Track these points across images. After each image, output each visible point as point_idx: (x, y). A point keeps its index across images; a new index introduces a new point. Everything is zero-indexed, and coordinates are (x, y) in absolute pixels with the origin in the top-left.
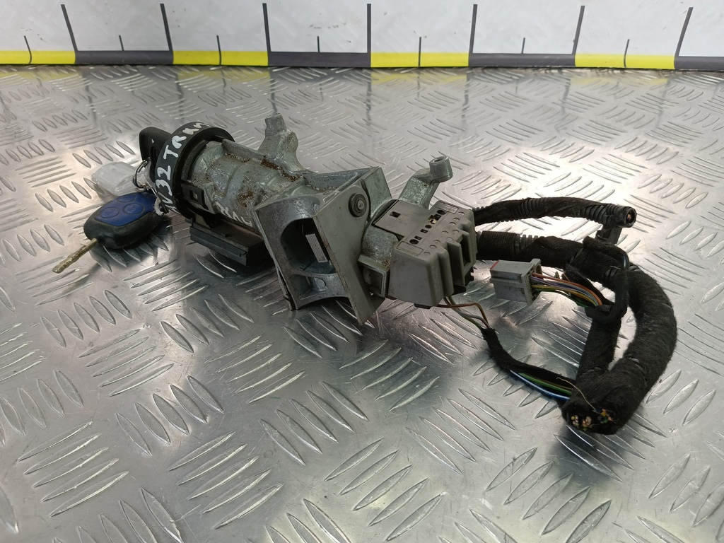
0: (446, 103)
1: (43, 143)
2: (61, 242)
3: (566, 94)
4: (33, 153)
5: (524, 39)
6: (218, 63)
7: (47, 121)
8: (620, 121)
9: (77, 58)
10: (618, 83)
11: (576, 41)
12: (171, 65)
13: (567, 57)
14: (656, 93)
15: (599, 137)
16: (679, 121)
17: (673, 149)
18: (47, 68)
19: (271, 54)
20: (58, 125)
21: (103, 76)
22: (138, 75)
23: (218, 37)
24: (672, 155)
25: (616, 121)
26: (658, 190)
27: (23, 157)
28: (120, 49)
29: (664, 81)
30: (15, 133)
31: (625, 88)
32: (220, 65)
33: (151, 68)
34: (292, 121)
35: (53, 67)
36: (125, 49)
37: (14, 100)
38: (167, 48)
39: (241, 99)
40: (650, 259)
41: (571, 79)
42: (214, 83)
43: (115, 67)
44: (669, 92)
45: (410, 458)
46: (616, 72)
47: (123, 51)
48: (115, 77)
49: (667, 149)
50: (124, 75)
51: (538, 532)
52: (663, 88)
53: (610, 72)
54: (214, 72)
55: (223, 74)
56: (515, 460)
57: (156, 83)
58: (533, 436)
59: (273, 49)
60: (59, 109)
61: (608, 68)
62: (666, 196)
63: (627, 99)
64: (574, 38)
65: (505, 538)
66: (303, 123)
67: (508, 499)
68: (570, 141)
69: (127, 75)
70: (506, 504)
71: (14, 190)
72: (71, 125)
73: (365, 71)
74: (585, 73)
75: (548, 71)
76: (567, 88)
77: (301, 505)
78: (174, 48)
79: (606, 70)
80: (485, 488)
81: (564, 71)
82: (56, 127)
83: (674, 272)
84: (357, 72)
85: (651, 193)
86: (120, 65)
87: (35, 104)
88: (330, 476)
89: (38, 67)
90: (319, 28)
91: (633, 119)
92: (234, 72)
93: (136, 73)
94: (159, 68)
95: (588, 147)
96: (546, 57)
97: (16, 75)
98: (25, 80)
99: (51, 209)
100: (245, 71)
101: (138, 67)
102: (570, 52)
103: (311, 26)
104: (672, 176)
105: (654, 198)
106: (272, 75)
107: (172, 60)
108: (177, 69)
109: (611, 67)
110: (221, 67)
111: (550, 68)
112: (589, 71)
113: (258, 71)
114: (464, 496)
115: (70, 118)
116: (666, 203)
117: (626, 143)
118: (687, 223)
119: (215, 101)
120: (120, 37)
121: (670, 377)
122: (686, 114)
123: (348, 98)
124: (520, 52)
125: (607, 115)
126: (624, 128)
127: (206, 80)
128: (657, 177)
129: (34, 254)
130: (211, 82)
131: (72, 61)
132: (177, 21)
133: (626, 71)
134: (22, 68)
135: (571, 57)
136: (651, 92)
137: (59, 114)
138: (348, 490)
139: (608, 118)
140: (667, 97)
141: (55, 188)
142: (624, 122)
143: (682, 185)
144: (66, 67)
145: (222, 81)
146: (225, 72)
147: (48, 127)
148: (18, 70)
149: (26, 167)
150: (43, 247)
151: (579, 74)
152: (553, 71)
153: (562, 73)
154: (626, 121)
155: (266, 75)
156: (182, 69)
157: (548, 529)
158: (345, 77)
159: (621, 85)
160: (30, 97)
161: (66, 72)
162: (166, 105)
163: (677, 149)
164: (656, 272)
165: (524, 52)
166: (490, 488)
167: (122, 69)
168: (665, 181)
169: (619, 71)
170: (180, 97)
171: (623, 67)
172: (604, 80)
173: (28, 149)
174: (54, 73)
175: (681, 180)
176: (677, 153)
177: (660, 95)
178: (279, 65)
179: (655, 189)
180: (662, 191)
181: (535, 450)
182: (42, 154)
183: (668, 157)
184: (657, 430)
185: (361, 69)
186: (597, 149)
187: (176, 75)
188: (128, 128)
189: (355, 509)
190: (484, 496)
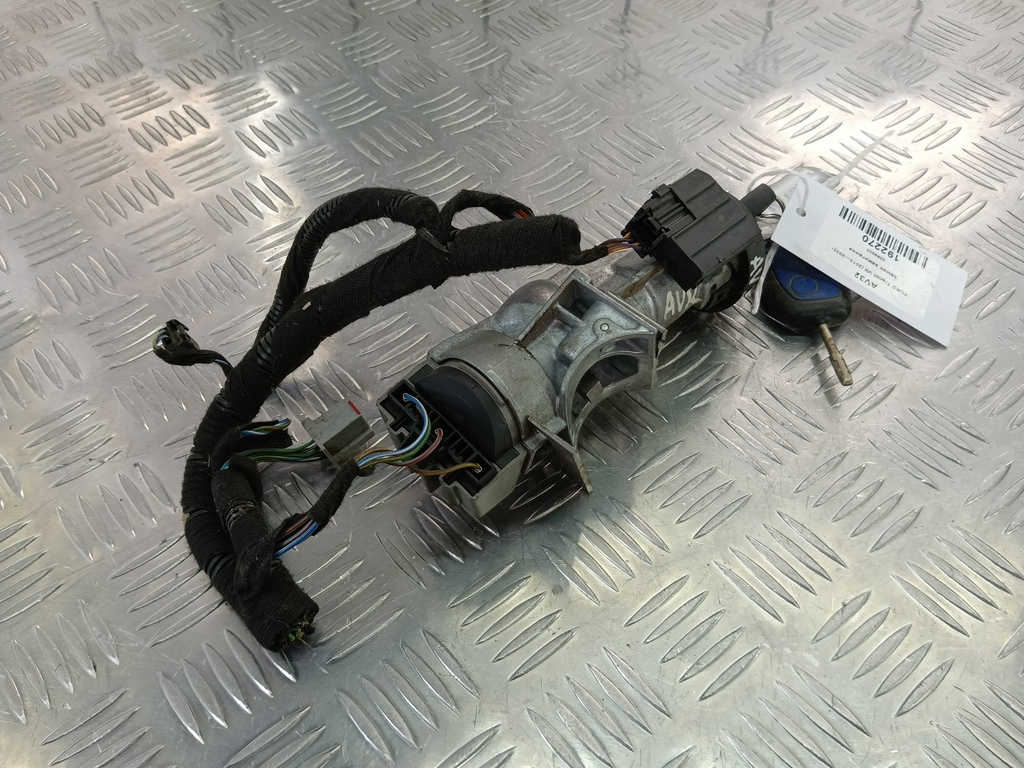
1: (190, 112)
2: (255, 285)
4: (179, 129)
7: (186, 71)
8: (1003, 72)
15: (968, 105)
20: (202, 77)
25: (995, 74)
27: (168, 137)
30: (147, 93)
34: (525, 68)
37: (129, 30)
39: (450, 26)
45: (721, 600)
51: (869, 694)
56: (844, 605)
58: (866, 574)
60: (198, 48)
63: (1013, 31)
66: (543, 73)
67: (837, 655)
68: (926, 110)
70: (833, 660)
71: (171, 196)
72: (221, 78)
77: (601, 654)
80: (810, 641)
82: (200, 81)
87: (161, 37)
88: (631, 620)
95: (953, 123)
99: (229, 230)
114: (785, 649)
115: (216, 64)
117: (1006, 115)
119: (413, 32)
123: (603, 23)
125: (982, 62)
126: (1007, 87)
129: (224, 303)
137: (200, 57)
138: (655, 637)
139: (983, 68)
141: (225, 193)
142: (1007, 75)
147: (189, 82)
154: (1010, 74)
157: (882, 690)
160: (150, 24)
166: (815, 640)
170: (356, 25)
173: (173, 122)
181: (869, 595)
182: (193, 131)
184: (1014, 570)
186: (966, 125)
188: (301, 83)
189: (663, 661)
190: (809, 650)
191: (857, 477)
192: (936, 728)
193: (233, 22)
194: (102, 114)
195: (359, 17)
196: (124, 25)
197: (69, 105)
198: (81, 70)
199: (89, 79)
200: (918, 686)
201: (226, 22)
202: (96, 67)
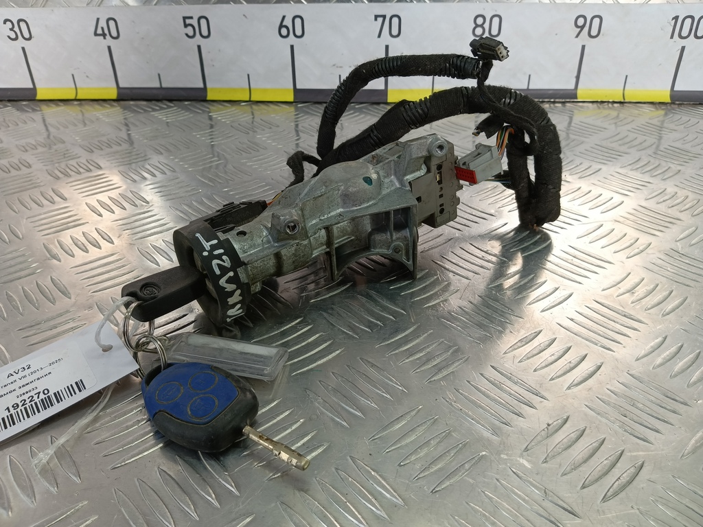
0: (459, 131)
1: (90, 162)
2: (112, 243)
3: (570, 123)
4: (81, 170)
5: (530, 76)
6: (248, 99)
7: (93, 145)
8: (624, 144)
9: (119, 94)
10: (618, 114)
11: (578, 77)
12: (205, 100)
13: (570, 91)
14: (655, 122)
15: (605, 158)
16: (678, 144)
17: (675, 168)
18: (91, 103)
19: (297, 91)
20: (103, 147)
21: (143, 109)
22: (175, 108)
23: (248, 75)
24: (675, 172)
25: (620, 145)
26: (664, 201)
27: (72, 173)
28: (157, 85)
29: (662, 112)
30: (65, 154)
31: (625, 118)
32: (250, 101)
33: (186, 103)
35: (95, 102)
36: (164, 85)
37: (62, 128)
38: (201, 85)
39: (271, 128)
40: (662, 257)
41: (575, 111)
42: (245, 115)
43: (153, 102)
44: (666, 121)
45: (448, 423)
46: (616, 105)
47: (161, 88)
48: (154, 110)
49: (669, 168)
50: (162, 108)
51: (576, 487)
52: (661, 118)
53: (610, 105)
54: (245, 107)
55: (252, 108)
56: (549, 425)
57: (191, 115)
58: (565, 406)
59: (298, 87)
60: (104, 135)
61: (609, 102)
62: (672, 206)
63: (629, 127)
64: (575, 74)
65: (545, 491)
67: (546, 459)
68: (578, 161)
69: (165, 109)
70: (543, 463)
71: (65, 199)
72: (116, 148)
73: (382, 105)
74: (587, 107)
75: (552, 105)
76: (571, 118)
77: (347, 460)
78: (208, 86)
79: (606, 104)
80: (523, 449)
81: (568, 104)
82: (102, 149)
83: (686, 268)
84: (375, 106)
85: (658, 203)
86: (158, 100)
87: (80, 131)
88: (373, 436)
89: (83, 102)
90: (341, 67)
91: (635, 143)
92: (263, 106)
93: (173, 107)
94: (194, 103)
95: (596, 166)
96: (551, 92)
97: (62, 108)
98: (72, 112)
99: (100, 215)
100: (272, 106)
101: (174, 102)
102: (572, 87)
103: (334, 65)
104: (676, 189)
105: (662, 208)
106: (297, 109)
107: (206, 96)
108: (210, 104)
109: (611, 101)
110: (250, 102)
111: (554, 102)
112: (590, 104)
113: (284, 106)
114: (502, 456)
115: (114, 142)
116: (674, 212)
117: (630, 163)
118: (694, 228)
119: (246, 130)
120: (159, 75)
121: (691, 356)
122: (685, 139)
124: (525, 87)
125: (610, 140)
126: (628, 151)
127: (237, 113)
128: (662, 190)
129: (87, 251)
130: (242, 114)
131: (114, 96)
132: (212, 60)
133: (625, 104)
134: (68, 103)
135: (574, 92)
136: (650, 121)
137: (104, 139)
138: (392, 449)
139: (611, 143)
140: (665, 125)
141: (103, 197)
142: (627, 146)
143: (687, 197)
144: (109, 102)
145: (251, 114)
146: (254, 107)
147: (94, 150)
148: (65, 105)
149: (75, 181)
150: (95, 246)
151: (582, 107)
152: (557, 105)
153: (564, 106)
154: (629, 144)
155: (291, 109)
156: (215, 104)
157: (586, 485)
158: (364, 110)
159: (622, 116)
160: (76, 125)
161: (108, 106)
162: (202, 132)
163: (679, 168)
164: (669, 269)
165: (530, 88)
166: (526, 449)
167: (159, 104)
168: (670, 194)
169: (618, 105)
170: (212, 127)
171: (622, 101)
172: (606, 112)
173: (78, 167)
174: (97, 107)
175: (685, 193)
176: (679, 171)
177: (659, 124)
178: (305, 101)
179: (662, 200)
180: (669, 201)
181: (568, 418)
182: (89, 170)
183: (671, 174)
184: (682, 400)
185: (378, 104)
186: (604, 168)
187: (208, 108)
188: (168, 150)
189: (400, 465)
190: (521, 456)
191: (550, 345)
192: (637, 511)
193: (130, 125)
194: (31, 163)
195: (213, 123)
196: (59, 126)
197: (10, 160)
198: (24, 145)
199: (28, 148)
200: (617, 480)
201: (127, 125)
202: (34, 143)
